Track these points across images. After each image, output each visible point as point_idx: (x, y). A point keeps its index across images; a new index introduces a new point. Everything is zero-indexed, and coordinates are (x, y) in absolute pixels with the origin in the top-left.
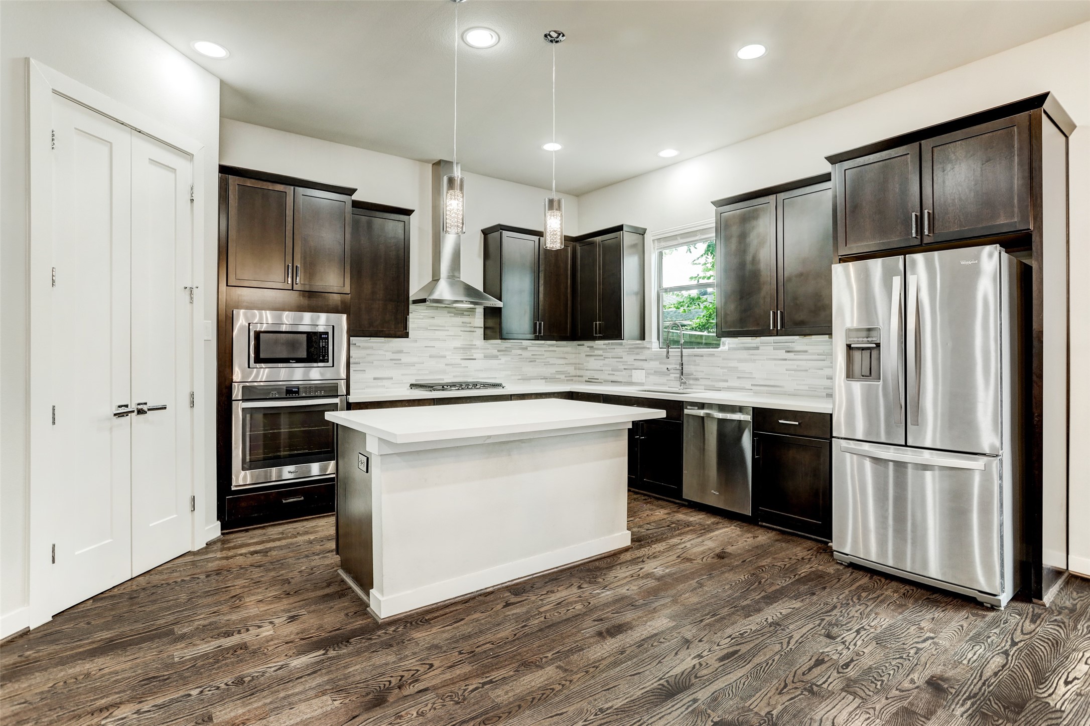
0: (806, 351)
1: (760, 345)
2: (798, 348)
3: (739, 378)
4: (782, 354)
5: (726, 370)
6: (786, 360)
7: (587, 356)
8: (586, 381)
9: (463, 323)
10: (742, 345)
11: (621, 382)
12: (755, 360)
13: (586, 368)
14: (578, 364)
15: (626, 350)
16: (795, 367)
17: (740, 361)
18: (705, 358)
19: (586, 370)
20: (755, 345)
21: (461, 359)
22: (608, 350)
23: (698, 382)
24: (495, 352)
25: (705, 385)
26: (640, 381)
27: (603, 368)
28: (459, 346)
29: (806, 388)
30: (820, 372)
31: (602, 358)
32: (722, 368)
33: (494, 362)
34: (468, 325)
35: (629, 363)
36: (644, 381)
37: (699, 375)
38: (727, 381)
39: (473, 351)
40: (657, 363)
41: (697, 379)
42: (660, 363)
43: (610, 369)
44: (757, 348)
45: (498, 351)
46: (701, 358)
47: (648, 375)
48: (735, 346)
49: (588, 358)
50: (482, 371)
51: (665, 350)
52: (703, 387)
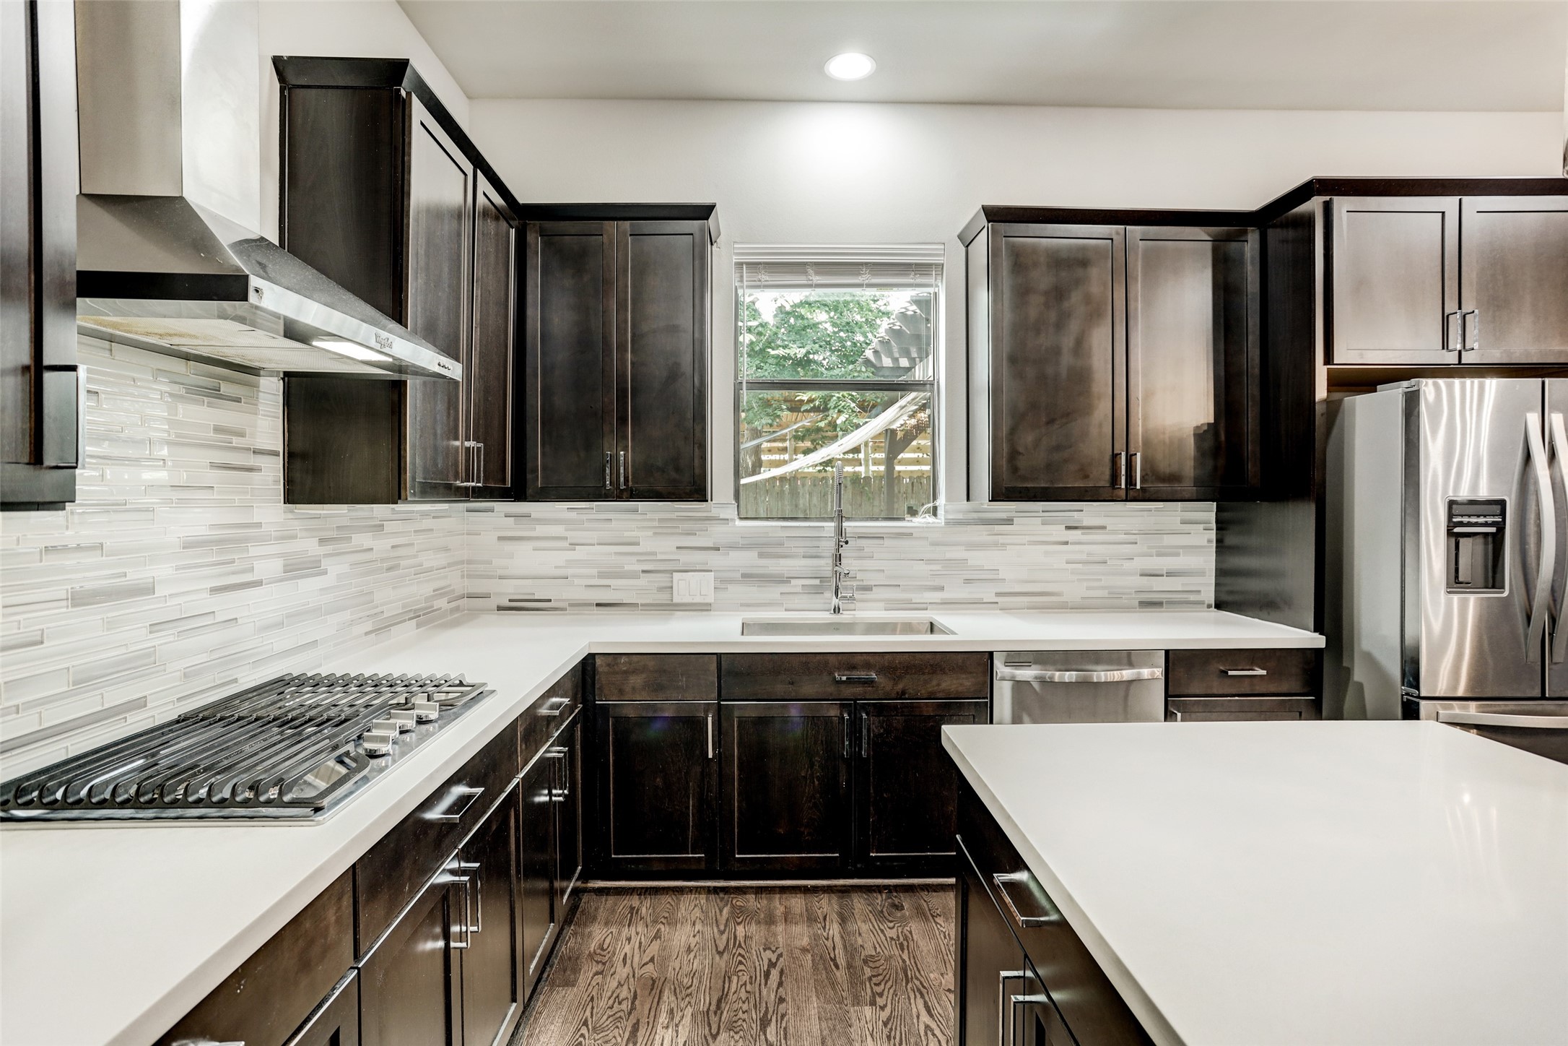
0: (1104, 528)
1: (1014, 514)
2: (1087, 522)
3: (968, 581)
4: (1058, 532)
5: (938, 567)
6: (1066, 543)
7: (500, 538)
8: (500, 608)
9: (218, 429)
10: (975, 515)
11: (635, 605)
12: (1004, 545)
13: (500, 572)
14: (469, 562)
15: (650, 524)
16: (1084, 557)
17: (971, 546)
18: (887, 542)
19: (501, 578)
20: (1004, 516)
21: (215, 590)
22: (586, 525)
23: (868, 595)
24: (309, 546)
25: (887, 601)
26: (698, 600)
27: (569, 572)
28: (201, 531)
29: (1104, 593)
30: (1127, 565)
31: (565, 544)
32: (930, 561)
33: (309, 588)
34: (236, 441)
35: (659, 557)
36: (710, 599)
37: (870, 579)
38: (942, 589)
39: (254, 551)
40: (754, 554)
41: (868, 588)
42: (761, 555)
43: (594, 571)
44: (1009, 521)
45: (322, 541)
46: (880, 541)
47: (723, 583)
48: (960, 516)
49: (508, 547)
50: (280, 625)
51: (833, 524)
52: (882, 605)
